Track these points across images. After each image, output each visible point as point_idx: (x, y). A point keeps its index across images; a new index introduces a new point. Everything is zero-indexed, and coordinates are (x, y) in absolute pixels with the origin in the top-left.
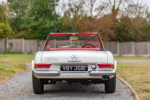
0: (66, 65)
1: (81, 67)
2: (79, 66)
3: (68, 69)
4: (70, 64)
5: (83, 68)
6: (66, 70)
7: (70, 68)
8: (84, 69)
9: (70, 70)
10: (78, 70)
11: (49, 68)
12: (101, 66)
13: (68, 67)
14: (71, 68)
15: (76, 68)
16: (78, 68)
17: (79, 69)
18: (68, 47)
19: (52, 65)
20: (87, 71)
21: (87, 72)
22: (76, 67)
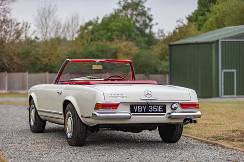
0: (138, 105)
1: (157, 108)
2: (154, 106)
3: (140, 110)
4: (143, 103)
5: (160, 108)
6: (137, 112)
7: (143, 108)
8: (161, 110)
9: (143, 112)
10: (153, 112)
11: (116, 109)
12: (183, 106)
13: (140, 107)
14: (145, 109)
15: (151, 109)
16: (154, 108)
17: (155, 110)
18: (84, 79)
19: (120, 105)
20: (165, 112)
21: (166, 114)
22: (151, 107)
